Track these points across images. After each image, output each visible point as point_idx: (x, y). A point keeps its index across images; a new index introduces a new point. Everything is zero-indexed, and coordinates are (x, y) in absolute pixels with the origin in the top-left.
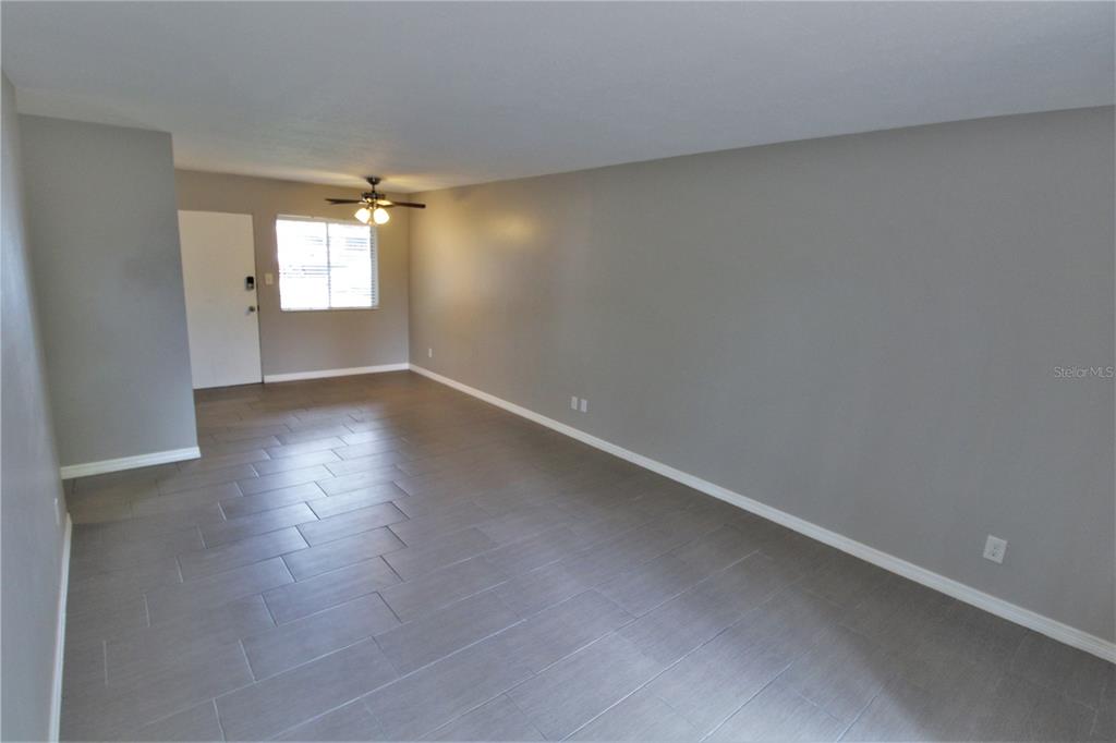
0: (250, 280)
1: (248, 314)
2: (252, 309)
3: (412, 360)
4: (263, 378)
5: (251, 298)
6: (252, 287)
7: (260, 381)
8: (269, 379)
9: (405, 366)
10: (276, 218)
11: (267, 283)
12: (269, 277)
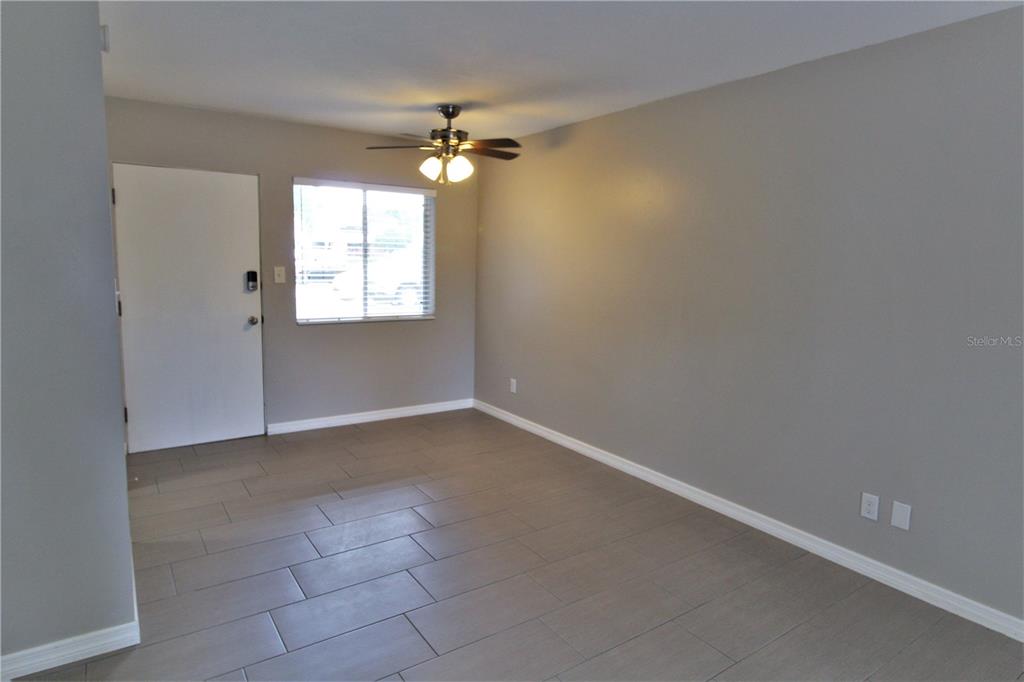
0: (251, 276)
1: (246, 329)
2: (253, 321)
3: (479, 394)
4: (266, 428)
5: (252, 304)
6: (255, 288)
7: (263, 432)
8: (275, 429)
9: (469, 403)
10: (292, 183)
11: (277, 280)
12: (280, 274)
